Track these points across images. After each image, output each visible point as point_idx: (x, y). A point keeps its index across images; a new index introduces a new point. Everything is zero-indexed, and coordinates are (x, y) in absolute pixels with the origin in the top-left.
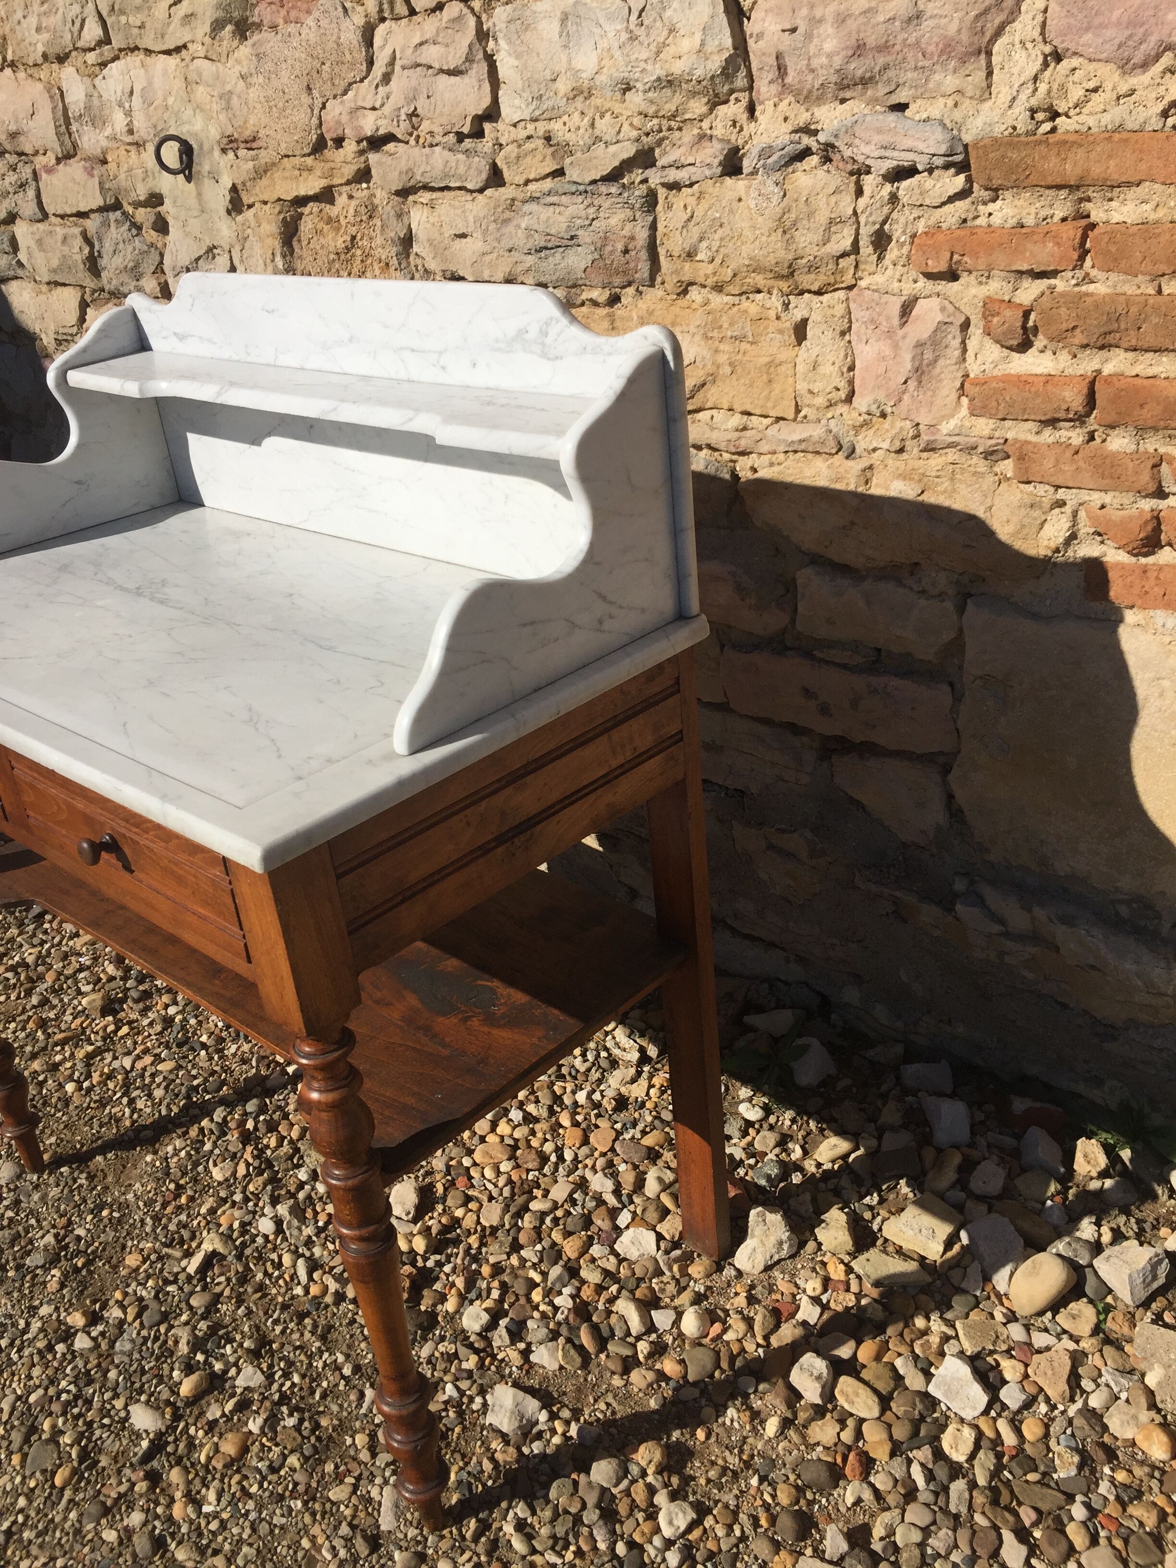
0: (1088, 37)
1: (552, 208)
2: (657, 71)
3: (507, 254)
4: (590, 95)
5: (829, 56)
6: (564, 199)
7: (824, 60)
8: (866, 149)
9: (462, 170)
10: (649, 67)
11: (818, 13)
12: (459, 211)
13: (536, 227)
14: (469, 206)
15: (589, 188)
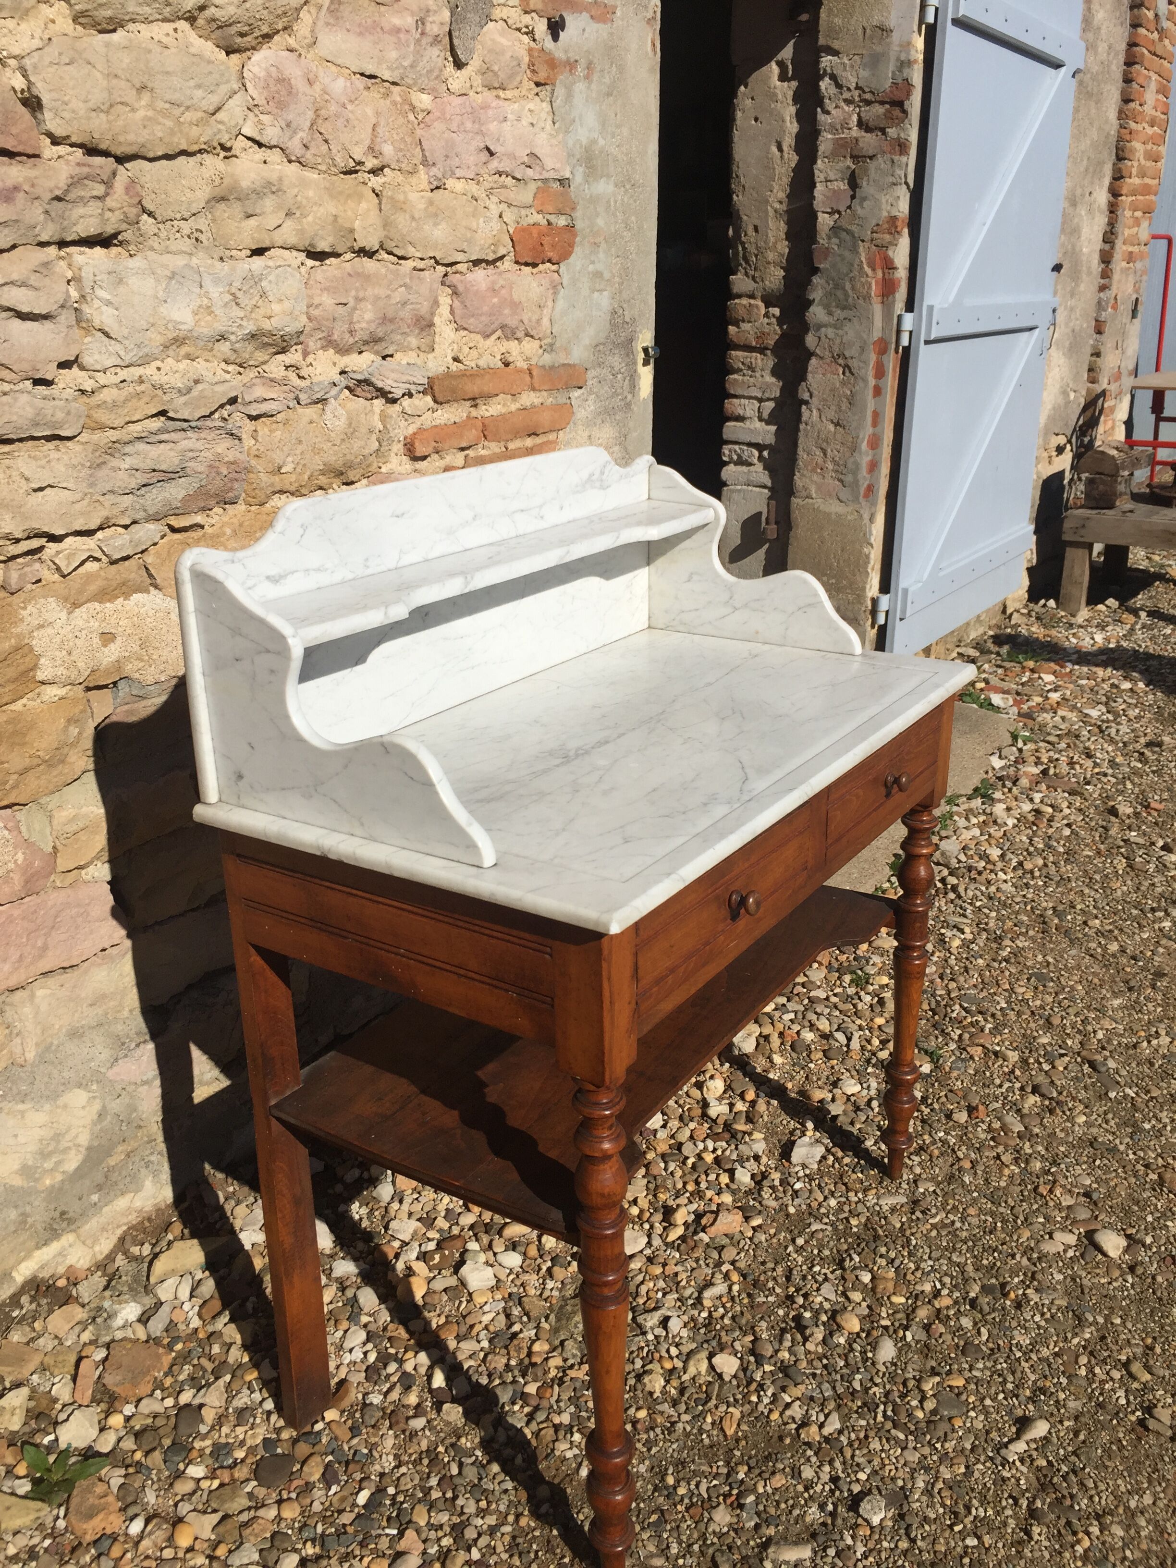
0: (472, 320)
1: (162, 445)
2: (250, 327)
3: (102, 499)
4: (183, 343)
5: (368, 322)
6: (174, 436)
7: (364, 325)
8: (390, 382)
9: (60, 415)
10: (244, 323)
11: (361, 294)
12: (43, 462)
13: (141, 466)
14: (54, 455)
15: (199, 423)
